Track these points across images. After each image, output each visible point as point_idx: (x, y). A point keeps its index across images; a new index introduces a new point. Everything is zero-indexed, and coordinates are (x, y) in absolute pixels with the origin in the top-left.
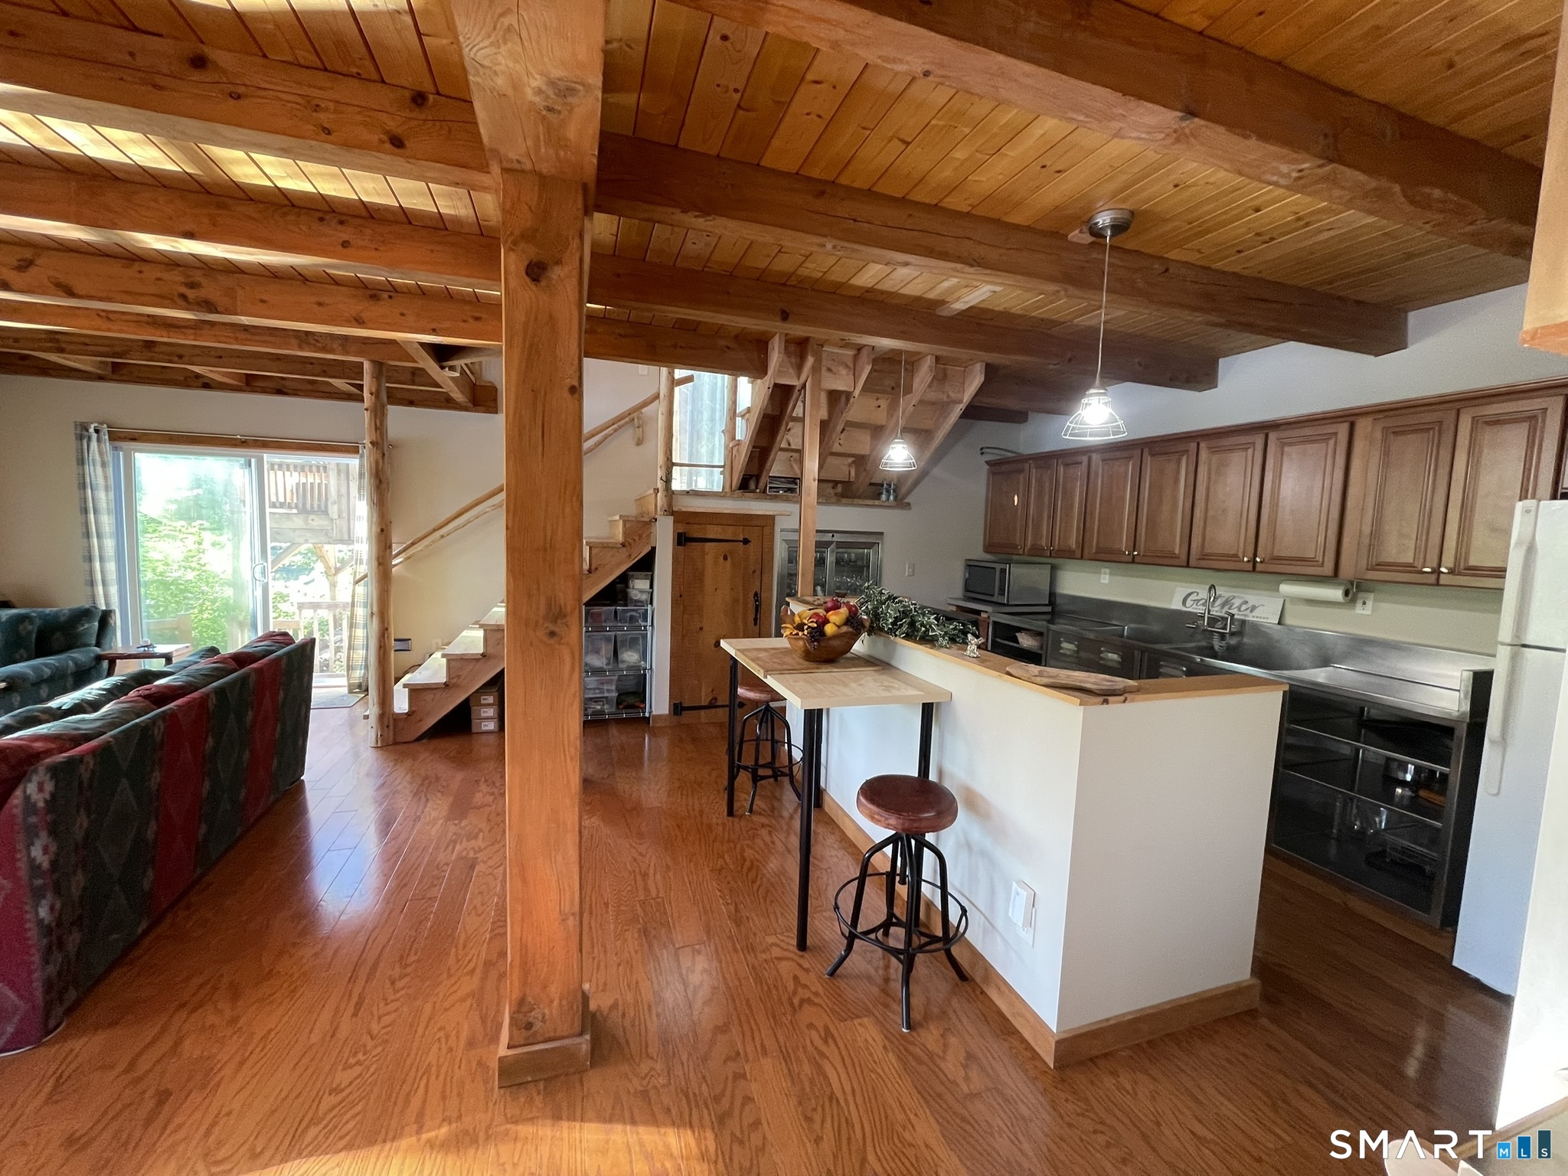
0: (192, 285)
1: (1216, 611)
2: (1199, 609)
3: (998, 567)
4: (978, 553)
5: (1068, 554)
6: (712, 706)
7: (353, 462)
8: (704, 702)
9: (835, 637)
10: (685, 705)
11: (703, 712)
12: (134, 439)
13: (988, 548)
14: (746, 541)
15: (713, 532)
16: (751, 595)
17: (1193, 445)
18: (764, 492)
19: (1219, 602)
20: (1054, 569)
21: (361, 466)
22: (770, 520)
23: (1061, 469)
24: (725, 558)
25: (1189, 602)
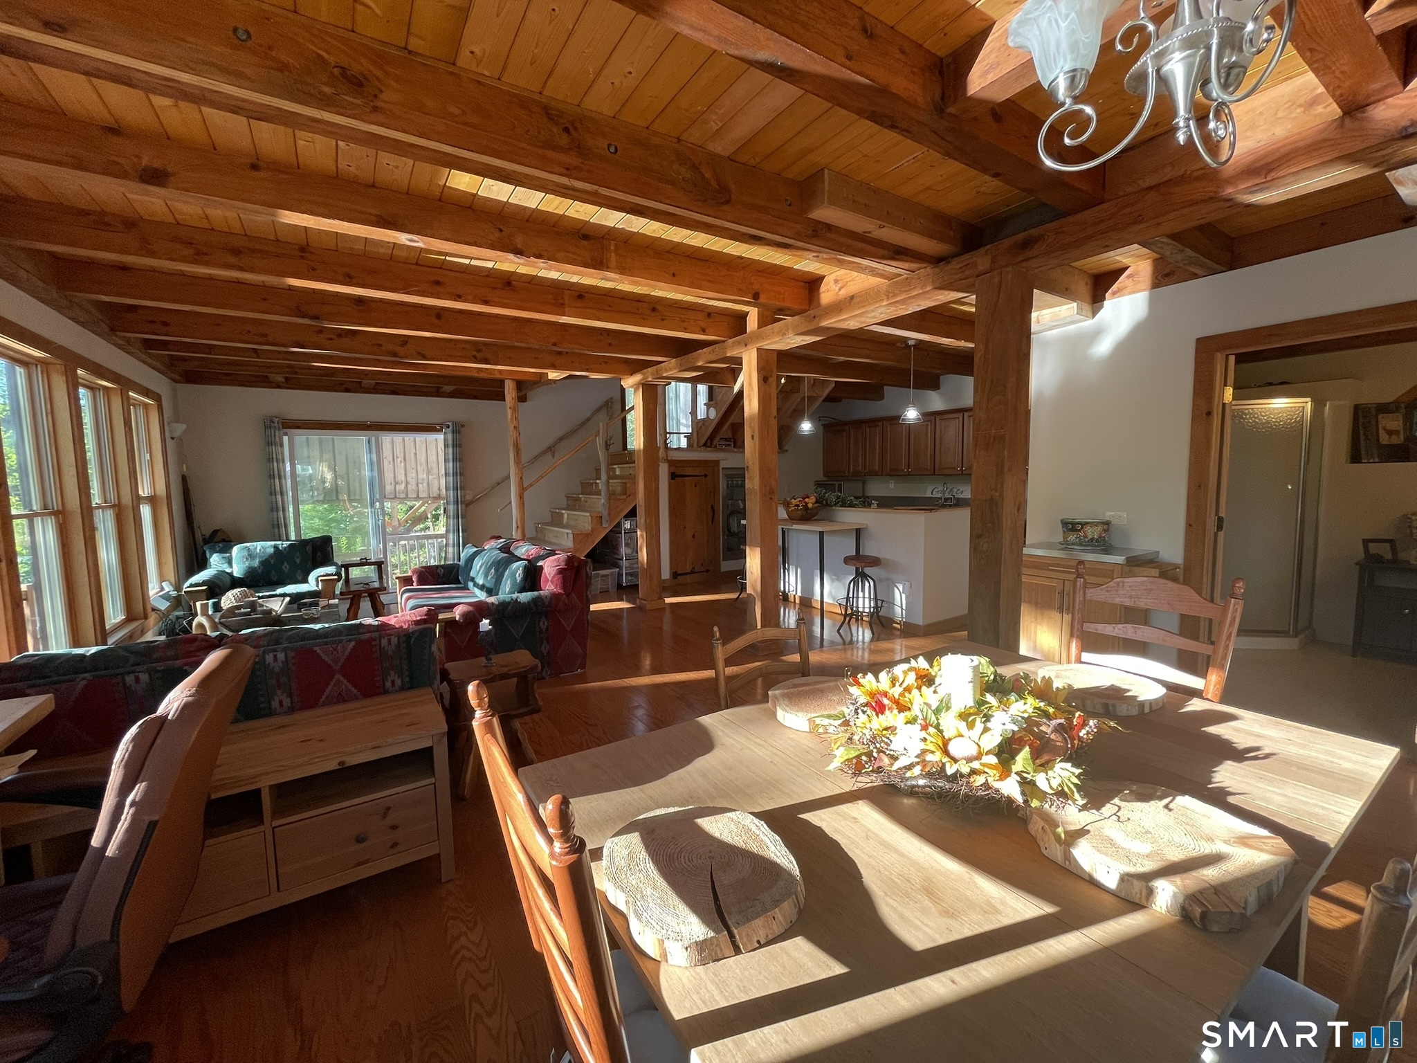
0: (479, 351)
1: (947, 496)
2: (939, 495)
3: (837, 483)
4: (821, 477)
5: (873, 474)
6: (692, 572)
7: (441, 437)
8: (688, 571)
9: (812, 509)
10: (679, 572)
11: (687, 576)
12: (298, 427)
13: (825, 475)
14: (706, 476)
15: (689, 471)
16: (710, 507)
17: (933, 418)
18: (715, 446)
19: (948, 490)
20: (864, 483)
21: (445, 440)
22: (717, 462)
23: (868, 429)
24: (696, 486)
25: (934, 493)
